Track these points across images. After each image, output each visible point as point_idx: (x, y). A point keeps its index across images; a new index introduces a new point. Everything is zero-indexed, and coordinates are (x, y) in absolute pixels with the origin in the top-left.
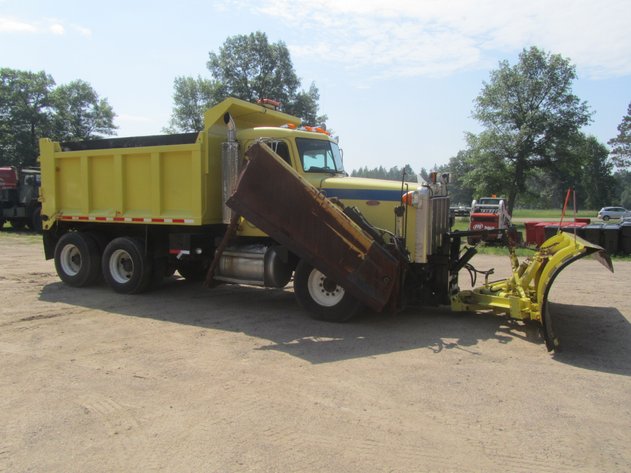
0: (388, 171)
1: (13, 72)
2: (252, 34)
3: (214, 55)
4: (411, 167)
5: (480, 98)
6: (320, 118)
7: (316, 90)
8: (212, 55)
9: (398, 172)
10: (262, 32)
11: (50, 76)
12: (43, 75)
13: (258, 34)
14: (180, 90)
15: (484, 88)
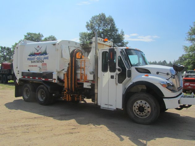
0: (158, 62)
1: (31, 34)
2: (100, 14)
3: (88, 23)
4: (166, 61)
5: (189, 33)
6: (125, 43)
7: (123, 32)
8: (87, 23)
9: (161, 63)
10: (103, 13)
11: (42, 34)
12: (39, 34)
13: (102, 14)
14: (81, 36)
15: (191, 28)
